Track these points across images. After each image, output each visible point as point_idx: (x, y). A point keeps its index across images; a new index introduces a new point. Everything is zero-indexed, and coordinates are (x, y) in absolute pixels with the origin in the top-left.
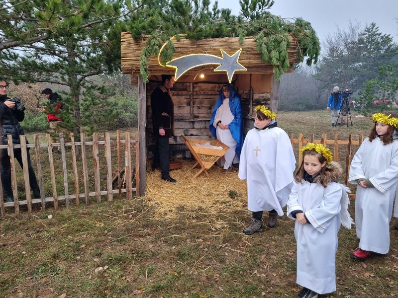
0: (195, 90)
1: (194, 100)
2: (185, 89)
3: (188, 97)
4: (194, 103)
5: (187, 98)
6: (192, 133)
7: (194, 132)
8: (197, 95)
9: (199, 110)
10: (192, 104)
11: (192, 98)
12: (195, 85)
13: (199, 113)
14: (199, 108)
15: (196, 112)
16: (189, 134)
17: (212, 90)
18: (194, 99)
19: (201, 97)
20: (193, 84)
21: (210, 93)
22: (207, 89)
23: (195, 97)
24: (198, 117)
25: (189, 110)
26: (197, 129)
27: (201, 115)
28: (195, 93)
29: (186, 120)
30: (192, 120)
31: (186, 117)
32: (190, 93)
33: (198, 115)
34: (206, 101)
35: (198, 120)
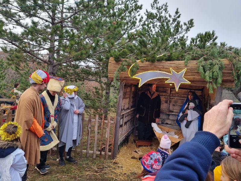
0: (172, 93)
1: (171, 100)
2: (165, 92)
3: (167, 97)
4: (170, 102)
5: (165, 98)
6: (167, 122)
7: (169, 122)
8: (173, 96)
9: (174, 107)
10: (168, 102)
11: (169, 98)
12: (172, 89)
13: (173, 109)
14: (174, 105)
15: (171, 108)
16: (165, 123)
17: (185, 94)
18: (170, 98)
19: (176, 98)
20: (171, 88)
21: (183, 96)
22: (181, 93)
23: (171, 98)
24: (172, 112)
25: (166, 106)
26: (171, 120)
27: (175, 111)
28: (171, 95)
29: (163, 112)
30: (168, 113)
31: (163, 110)
32: (168, 95)
33: (172, 110)
34: (180, 101)
35: (172, 113)
